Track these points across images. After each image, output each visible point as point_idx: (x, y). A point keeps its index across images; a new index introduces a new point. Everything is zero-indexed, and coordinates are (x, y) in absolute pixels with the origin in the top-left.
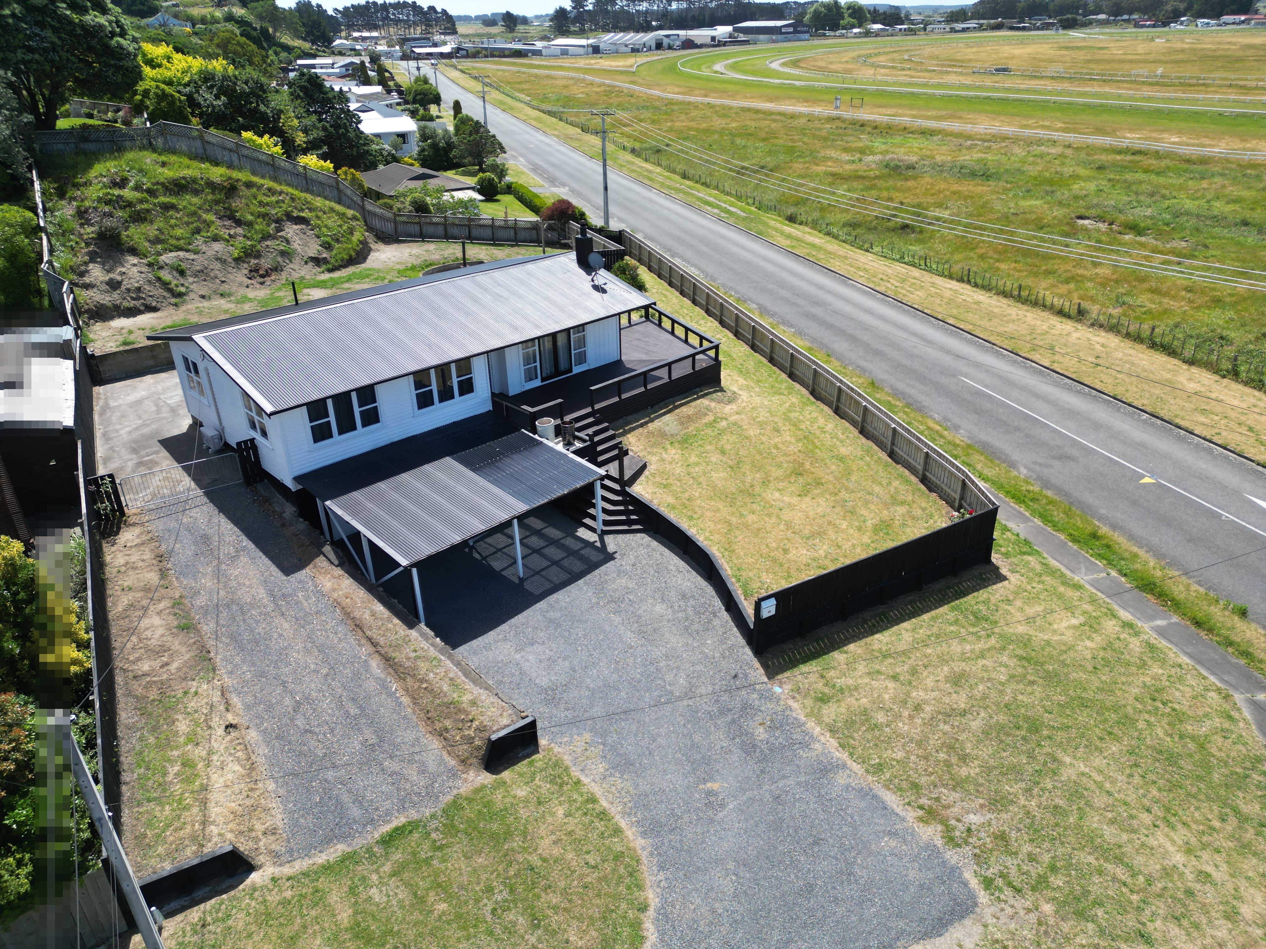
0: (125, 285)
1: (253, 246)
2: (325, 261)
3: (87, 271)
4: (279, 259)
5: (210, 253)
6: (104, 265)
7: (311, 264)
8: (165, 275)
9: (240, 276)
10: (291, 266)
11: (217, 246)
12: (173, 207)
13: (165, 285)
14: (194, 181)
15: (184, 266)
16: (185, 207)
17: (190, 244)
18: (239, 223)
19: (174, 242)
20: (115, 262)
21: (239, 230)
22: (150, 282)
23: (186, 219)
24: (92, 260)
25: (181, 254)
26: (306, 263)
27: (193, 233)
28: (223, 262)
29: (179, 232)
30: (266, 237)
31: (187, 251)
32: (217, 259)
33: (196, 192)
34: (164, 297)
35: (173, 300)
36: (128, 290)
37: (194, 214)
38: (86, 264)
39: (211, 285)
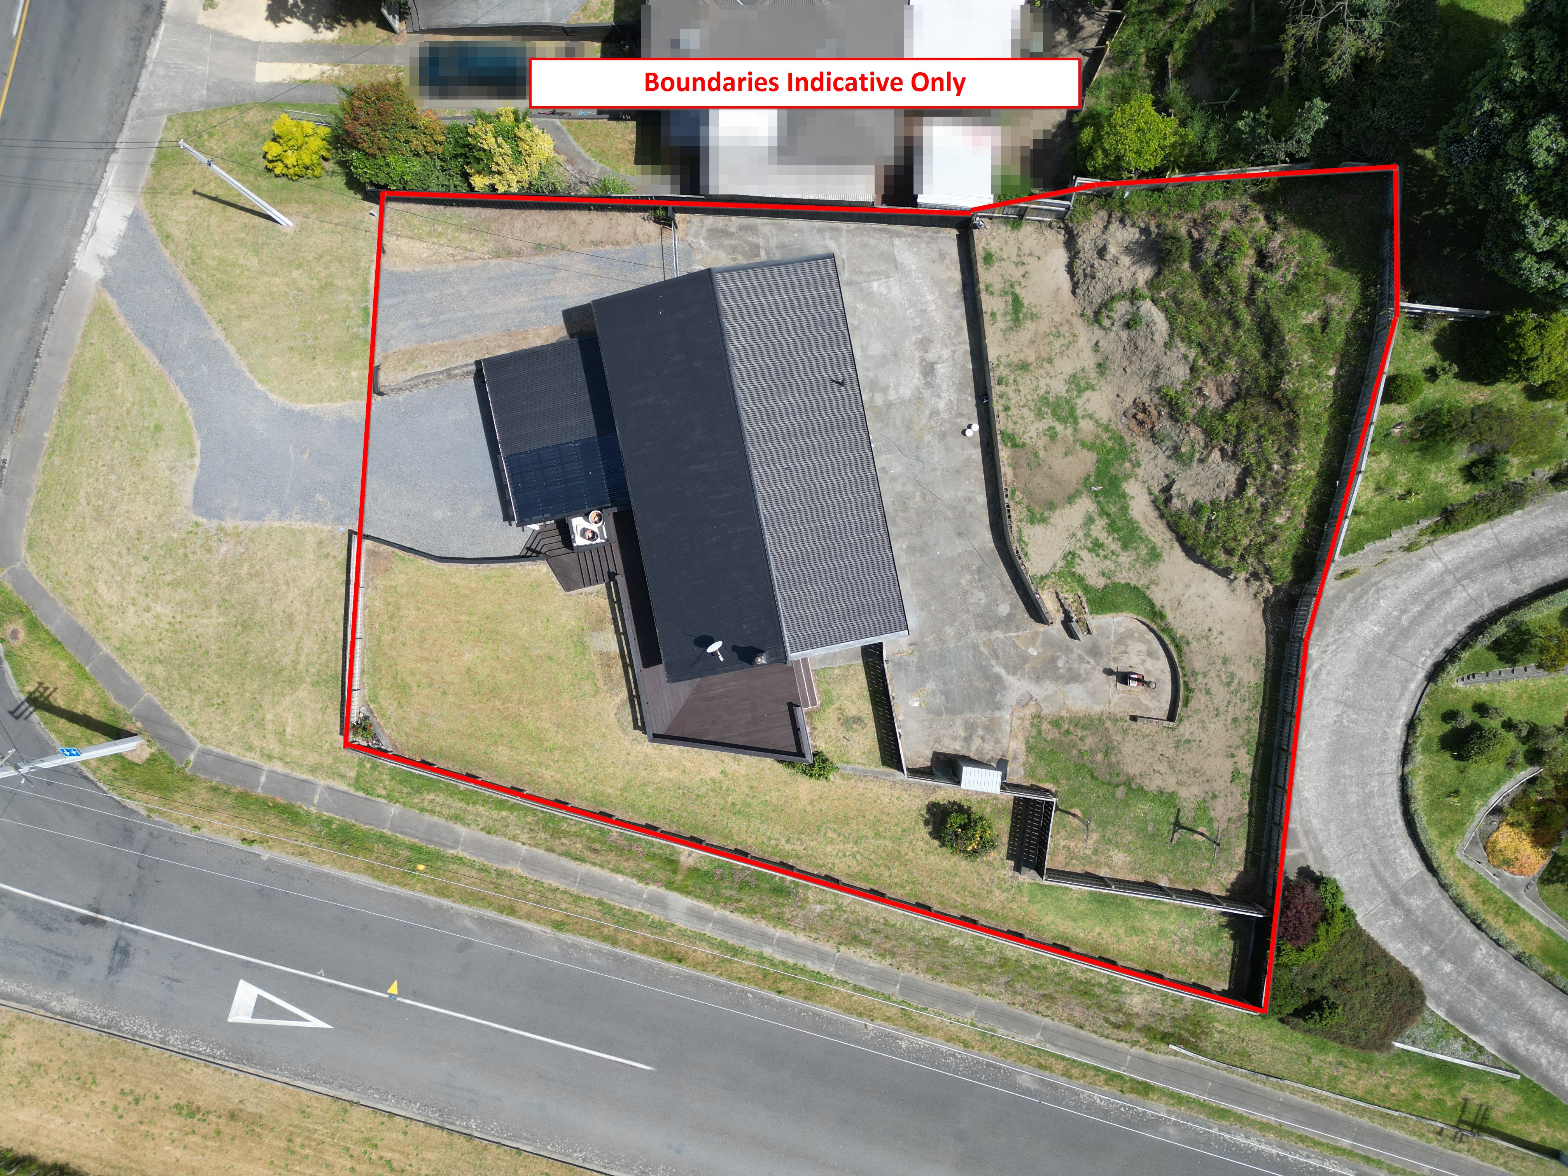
0: (1100, 263)
2: (1171, 501)
3: (1126, 226)
4: (1168, 443)
5: (1169, 361)
6: (1136, 243)
7: (1166, 482)
8: (1122, 308)
9: (1136, 391)
10: (1161, 455)
11: (1181, 370)
12: (1236, 323)
13: (1106, 305)
14: (1282, 355)
15: (1144, 327)
16: (1239, 339)
17: (1181, 339)
19: (1182, 321)
20: (1139, 255)
21: (1213, 402)
22: (1108, 289)
23: (1220, 338)
24: (1141, 232)
25: (1161, 327)
26: (1167, 476)
27: (1199, 345)
28: (1156, 374)
29: (1198, 328)
31: (1170, 335)
32: (1158, 366)
33: (1266, 355)
34: (1091, 303)
35: (1089, 312)
36: (1095, 266)
37: (1231, 349)
38: (1136, 225)
39: (1119, 355)
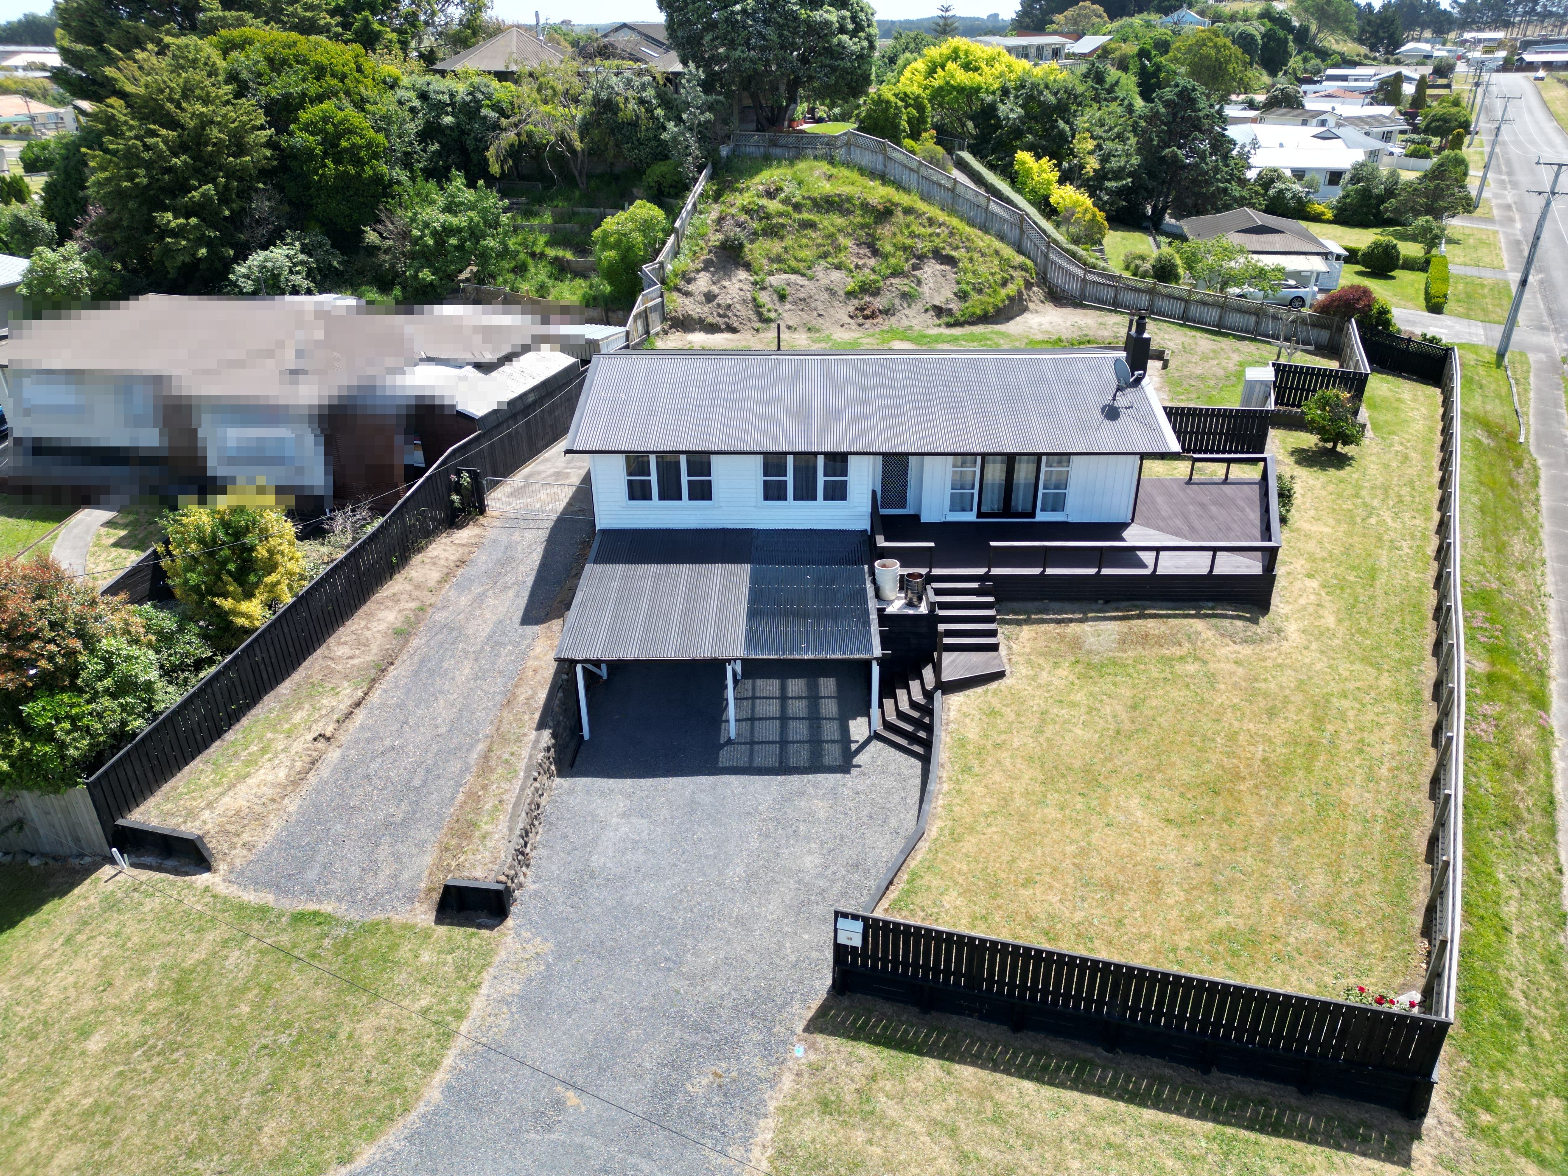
0: (719, 300)
1: (875, 282)
2: (950, 312)
3: (695, 279)
4: (897, 301)
5: (824, 281)
6: (713, 275)
7: (931, 313)
8: (764, 298)
9: (842, 312)
10: (906, 311)
11: (836, 275)
12: (812, 225)
13: (757, 307)
14: (849, 199)
15: (788, 290)
16: (825, 228)
17: (809, 268)
18: (875, 252)
19: (793, 263)
20: (725, 275)
21: (872, 262)
22: (744, 301)
23: (819, 241)
24: (705, 269)
25: (793, 277)
26: (926, 311)
27: (820, 257)
28: (833, 293)
29: (804, 254)
30: (897, 273)
31: (803, 275)
32: (827, 289)
33: (845, 213)
34: (750, 320)
35: (758, 325)
36: (719, 305)
37: (831, 236)
38: (698, 271)
39: (805, 316)
